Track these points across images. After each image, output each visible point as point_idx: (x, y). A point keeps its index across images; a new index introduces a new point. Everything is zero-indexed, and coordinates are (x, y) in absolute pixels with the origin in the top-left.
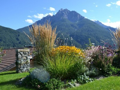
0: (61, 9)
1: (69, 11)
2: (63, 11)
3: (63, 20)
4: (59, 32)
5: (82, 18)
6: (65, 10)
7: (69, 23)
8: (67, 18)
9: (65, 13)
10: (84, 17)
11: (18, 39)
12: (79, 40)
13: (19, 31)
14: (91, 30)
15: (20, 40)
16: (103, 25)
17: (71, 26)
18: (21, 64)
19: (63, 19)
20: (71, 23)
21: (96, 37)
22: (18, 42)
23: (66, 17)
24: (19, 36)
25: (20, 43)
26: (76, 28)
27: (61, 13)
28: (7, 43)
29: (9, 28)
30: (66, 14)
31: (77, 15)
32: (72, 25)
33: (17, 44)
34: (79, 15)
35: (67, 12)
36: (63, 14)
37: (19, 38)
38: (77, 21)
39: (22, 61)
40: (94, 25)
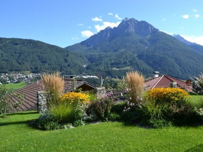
0: (126, 18)
1: (137, 21)
2: (128, 21)
3: (128, 34)
4: (123, 50)
5: (155, 31)
6: (131, 19)
7: (137, 37)
8: (134, 30)
9: (131, 23)
10: (158, 30)
11: (66, 61)
12: (151, 63)
13: (68, 50)
14: (168, 49)
15: (69, 61)
16: (186, 41)
17: (139, 42)
18: (41, 105)
19: (128, 32)
20: (139, 37)
21: (175, 58)
22: (66, 64)
23: (132, 29)
24: (67, 56)
25: (69, 66)
26: (146, 44)
27: (125, 24)
28: (53, 66)
29: (55, 46)
30: (133, 26)
31: (149, 27)
32: (141, 42)
33: (65, 67)
34: (151, 26)
35: (135, 22)
36: (128, 25)
37: (68, 59)
38: (148, 36)
39: (42, 102)
40: (173, 42)
